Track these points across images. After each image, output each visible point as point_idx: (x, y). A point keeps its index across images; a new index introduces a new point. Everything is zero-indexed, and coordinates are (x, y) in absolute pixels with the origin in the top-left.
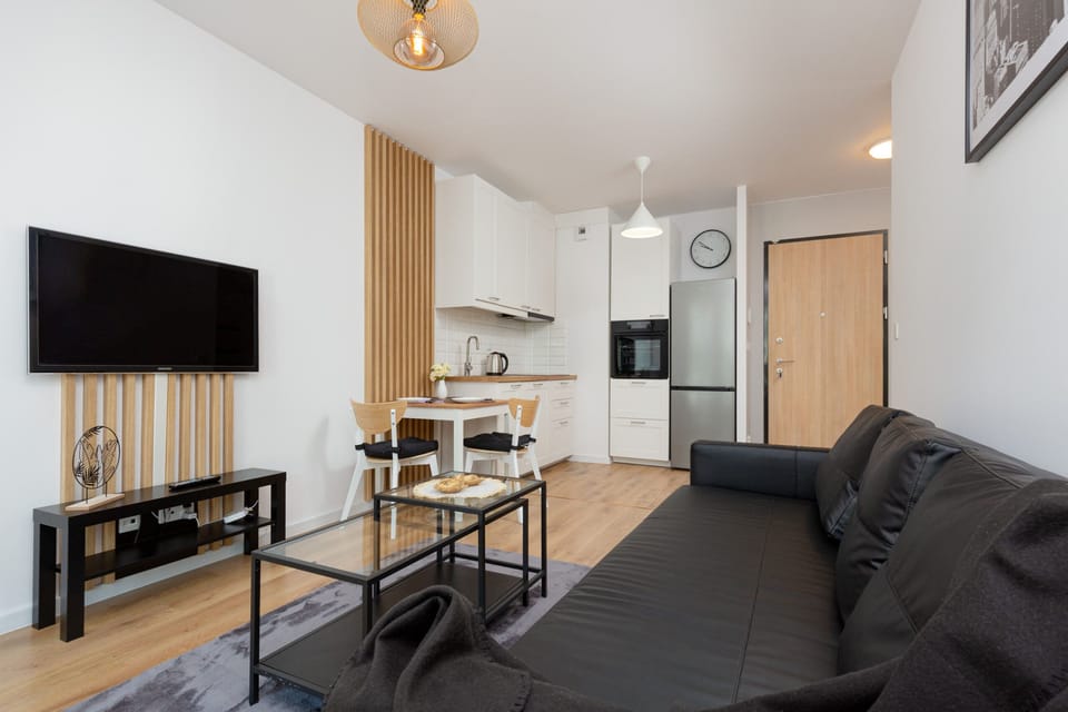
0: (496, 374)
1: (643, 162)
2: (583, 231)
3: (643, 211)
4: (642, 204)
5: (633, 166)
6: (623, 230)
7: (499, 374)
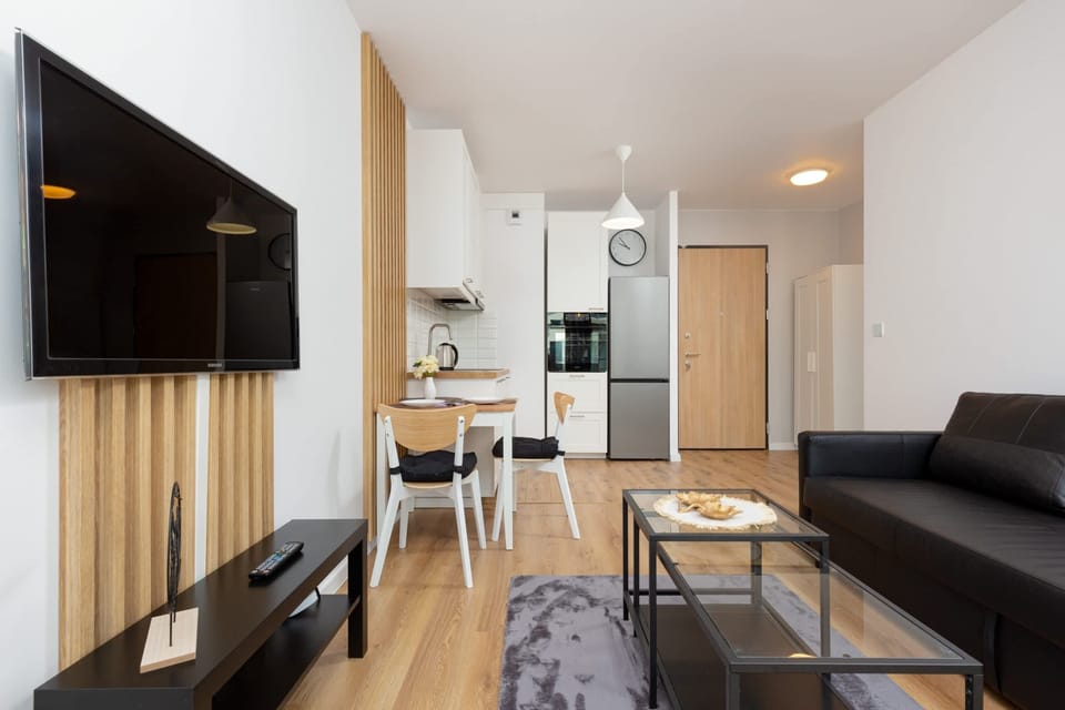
0: (447, 369)
1: (626, 152)
2: (515, 215)
3: (624, 202)
4: (624, 194)
5: (612, 154)
6: (605, 220)
7: (452, 369)
